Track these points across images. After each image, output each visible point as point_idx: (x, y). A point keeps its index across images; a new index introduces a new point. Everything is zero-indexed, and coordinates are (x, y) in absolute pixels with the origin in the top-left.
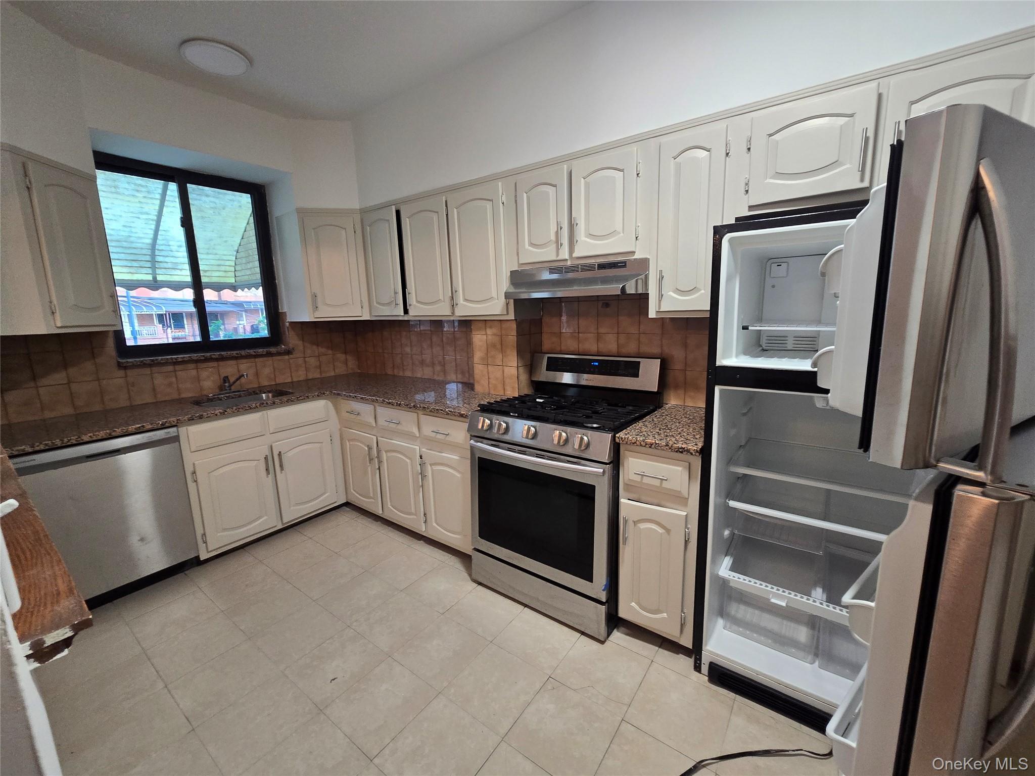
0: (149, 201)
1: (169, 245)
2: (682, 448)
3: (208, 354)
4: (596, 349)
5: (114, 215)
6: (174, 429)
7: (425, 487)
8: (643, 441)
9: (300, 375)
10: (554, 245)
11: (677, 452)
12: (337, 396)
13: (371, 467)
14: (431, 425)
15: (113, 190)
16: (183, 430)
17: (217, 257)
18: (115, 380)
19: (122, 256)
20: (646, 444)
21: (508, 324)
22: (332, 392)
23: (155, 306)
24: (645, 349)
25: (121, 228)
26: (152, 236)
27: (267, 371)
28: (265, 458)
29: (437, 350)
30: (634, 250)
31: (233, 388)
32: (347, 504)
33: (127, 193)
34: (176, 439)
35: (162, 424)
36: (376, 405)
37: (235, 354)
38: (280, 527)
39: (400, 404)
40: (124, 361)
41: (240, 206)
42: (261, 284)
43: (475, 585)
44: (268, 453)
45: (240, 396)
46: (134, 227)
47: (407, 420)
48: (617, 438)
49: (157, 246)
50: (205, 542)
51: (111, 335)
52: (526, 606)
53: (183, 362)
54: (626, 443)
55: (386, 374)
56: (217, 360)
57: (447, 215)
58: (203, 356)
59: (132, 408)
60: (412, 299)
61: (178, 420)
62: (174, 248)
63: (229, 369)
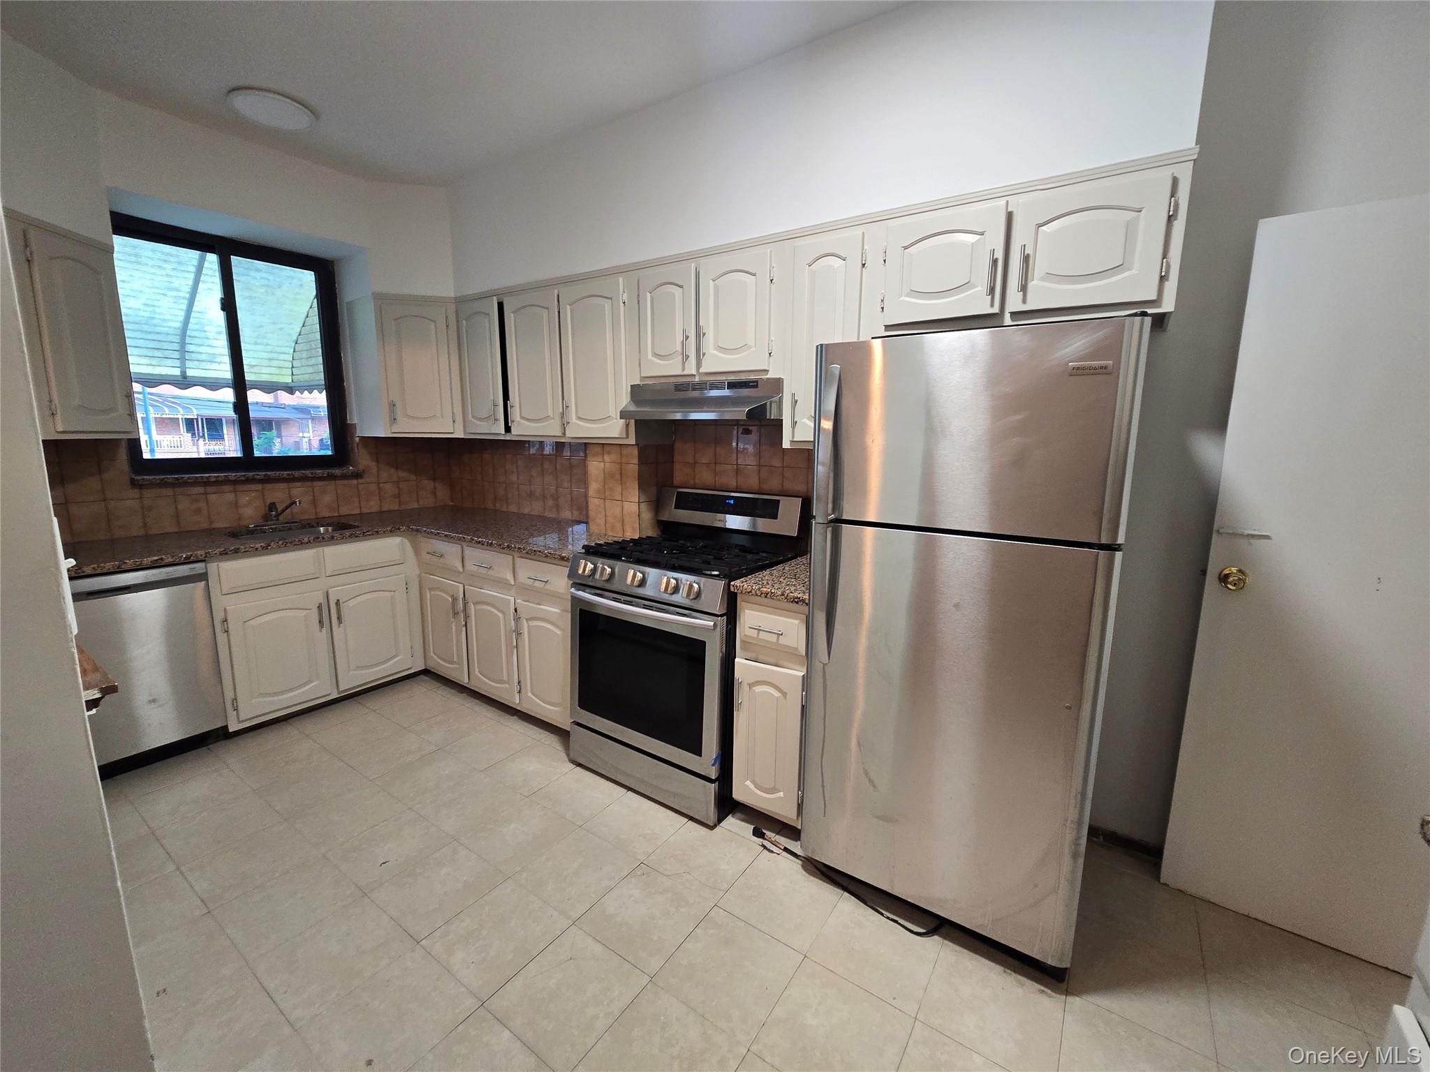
0: (180, 274)
1: (205, 331)
2: (797, 598)
3: (250, 474)
4: (735, 484)
5: (132, 290)
6: (201, 565)
7: (520, 649)
8: (759, 589)
9: (373, 506)
10: (680, 357)
11: (792, 602)
12: (415, 533)
13: (456, 623)
14: (528, 570)
15: (133, 259)
16: (213, 567)
17: (269, 348)
18: (127, 503)
19: (141, 343)
20: (762, 593)
21: (629, 450)
22: (409, 527)
23: (183, 408)
24: (789, 486)
25: (142, 307)
26: (182, 318)
27: (327, 499)
28: (318, 607)
29: (549, 479)
30: (767, 368)
31: (281, 518)
32: (426, 672)
33: (151, 263)
34: (203, 577)
35: (186, 558)
36: (464, 544)
37: (285, 476)
38: (335, 695)
39: (491, 543)
40: (139, 478)
41: (301, 285)
42: (324, 387)
43: (572, 766)
44: (322, 600)
45: (290, 529)
46: (159, 307)
47: (500, 564)
48: (731, 586)
49: (188, 331)
50: (236, 709)
51: (124, 444)
52: (629, 789)
53: (217, 483)
54: (741, 592)
55: (486, 509)
56: (262, 481)
57: (559, 312)
58: (244, 476)
59: (147, 538)
60: (515, 414)
61: (206, 553)
62: (211, 335)
63: (278, 494)
